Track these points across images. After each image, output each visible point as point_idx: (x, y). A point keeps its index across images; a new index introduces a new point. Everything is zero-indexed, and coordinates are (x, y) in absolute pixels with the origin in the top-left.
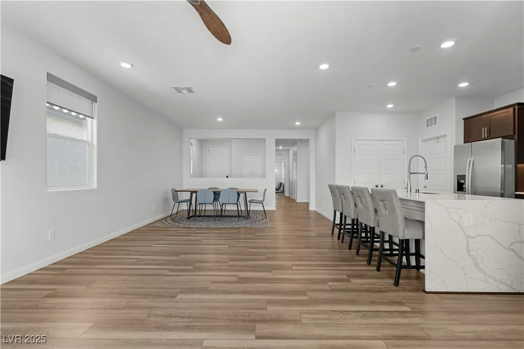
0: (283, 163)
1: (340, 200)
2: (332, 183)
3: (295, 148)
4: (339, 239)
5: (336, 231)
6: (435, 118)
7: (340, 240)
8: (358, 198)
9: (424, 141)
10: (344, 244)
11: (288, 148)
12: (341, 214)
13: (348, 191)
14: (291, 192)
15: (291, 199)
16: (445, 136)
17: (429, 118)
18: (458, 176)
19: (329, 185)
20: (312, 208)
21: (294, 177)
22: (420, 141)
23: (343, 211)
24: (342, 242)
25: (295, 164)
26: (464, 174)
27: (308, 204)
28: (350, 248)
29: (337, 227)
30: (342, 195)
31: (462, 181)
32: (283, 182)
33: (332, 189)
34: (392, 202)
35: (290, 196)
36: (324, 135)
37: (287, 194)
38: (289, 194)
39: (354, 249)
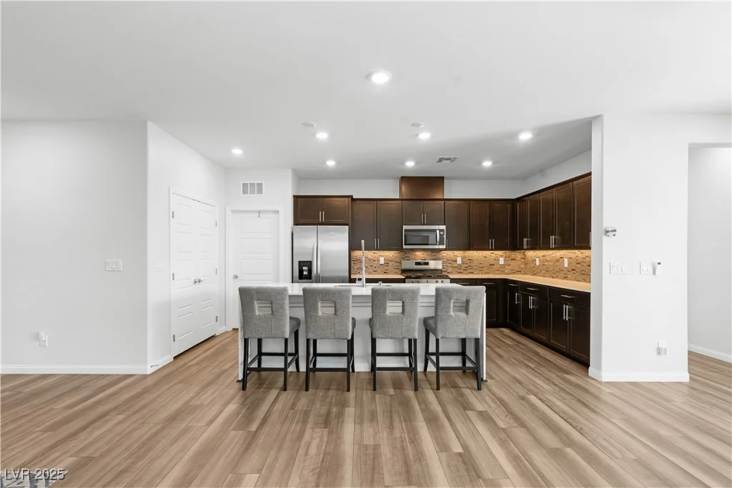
6: (260, 185)
16: (276, 211)
17: (249, 183)
18: (300, 261)
22: (229, 212)
26: (309, 260)
31: (305, 268)
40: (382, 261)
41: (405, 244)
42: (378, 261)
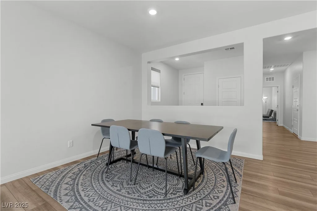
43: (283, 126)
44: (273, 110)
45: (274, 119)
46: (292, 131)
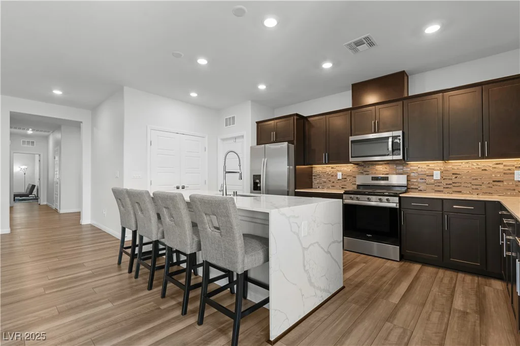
0: (37, 157)
1: (132, 212)
2: (117, 186)
3: (58, 136)
4: (130, 271)
5: (126, 258)
6: (233, 118)
7: (133, 273)
8: (164, 210)
9: (223, 140)
10: (139, 279)
11: (46, 134)
12: (134, 233)
13: (147, 199)
14: (50, 197)
15: (51, 209)
16: (243, 137)
17: (228, 117)
18: (254, 175)
19: (112, 189)
20: (86, 220)
21: (55, 175)
22: (219, 140)
23: (137, 227)
24: (136, 277)
25: (57, 158)
26: (259, 174)
27: (78, 214)
28: (150, 287)
29: (127, 253)
30: (137, 205)
31: (258, 181)
32: (37, 184)
33: (120, 195)
34: (228, 216)
35: (49, 204)
36: (105, 119)
37: (43, 201)
38: (47, 201)
39: (157, 286)
40: (340, 176)
41: (352, 157)
42: (336, 176)
43: (46, 205)
44: (35, 186)
45: (37, 198)
46: (54, 207)
